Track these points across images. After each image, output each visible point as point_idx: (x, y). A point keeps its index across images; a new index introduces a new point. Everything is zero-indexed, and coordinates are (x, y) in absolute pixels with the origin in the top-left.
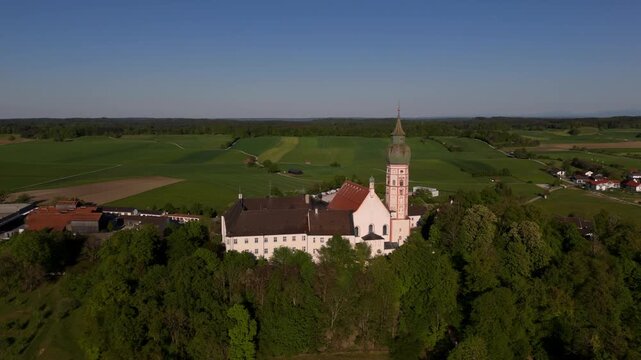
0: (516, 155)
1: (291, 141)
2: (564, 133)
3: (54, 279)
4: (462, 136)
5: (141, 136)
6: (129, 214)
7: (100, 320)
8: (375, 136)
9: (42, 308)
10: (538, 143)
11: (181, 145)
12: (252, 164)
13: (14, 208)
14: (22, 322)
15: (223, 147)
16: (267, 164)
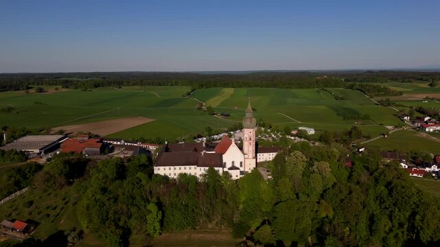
0: (381, 103)
1: (229, 91)
2: (425, 85)
3: (70, 184)
4: (348, 88)
5: (134, 87)
6: (119, 143)
7: (88, 208)
9: (64, 199)
10: (401, 93)
11: (158, 93)
12: (200, 109)
13: (55, 138)
14: (53, 207)
15: (184, 96)
16: (209, 108)
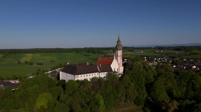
2: (112, 51)
4: (87, 52)
8: (59, 53)
12: (20, 63)
15: (2, 58)
